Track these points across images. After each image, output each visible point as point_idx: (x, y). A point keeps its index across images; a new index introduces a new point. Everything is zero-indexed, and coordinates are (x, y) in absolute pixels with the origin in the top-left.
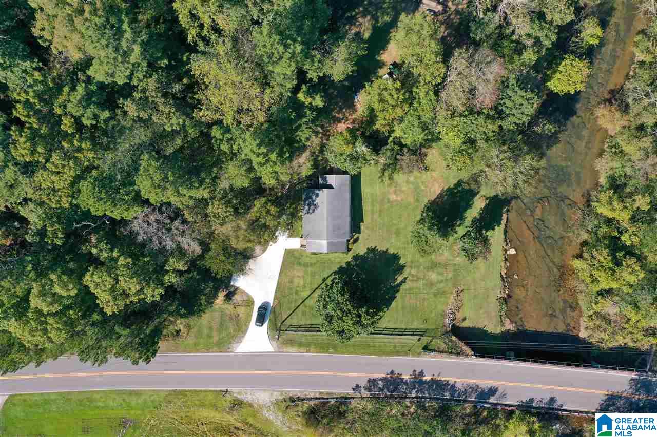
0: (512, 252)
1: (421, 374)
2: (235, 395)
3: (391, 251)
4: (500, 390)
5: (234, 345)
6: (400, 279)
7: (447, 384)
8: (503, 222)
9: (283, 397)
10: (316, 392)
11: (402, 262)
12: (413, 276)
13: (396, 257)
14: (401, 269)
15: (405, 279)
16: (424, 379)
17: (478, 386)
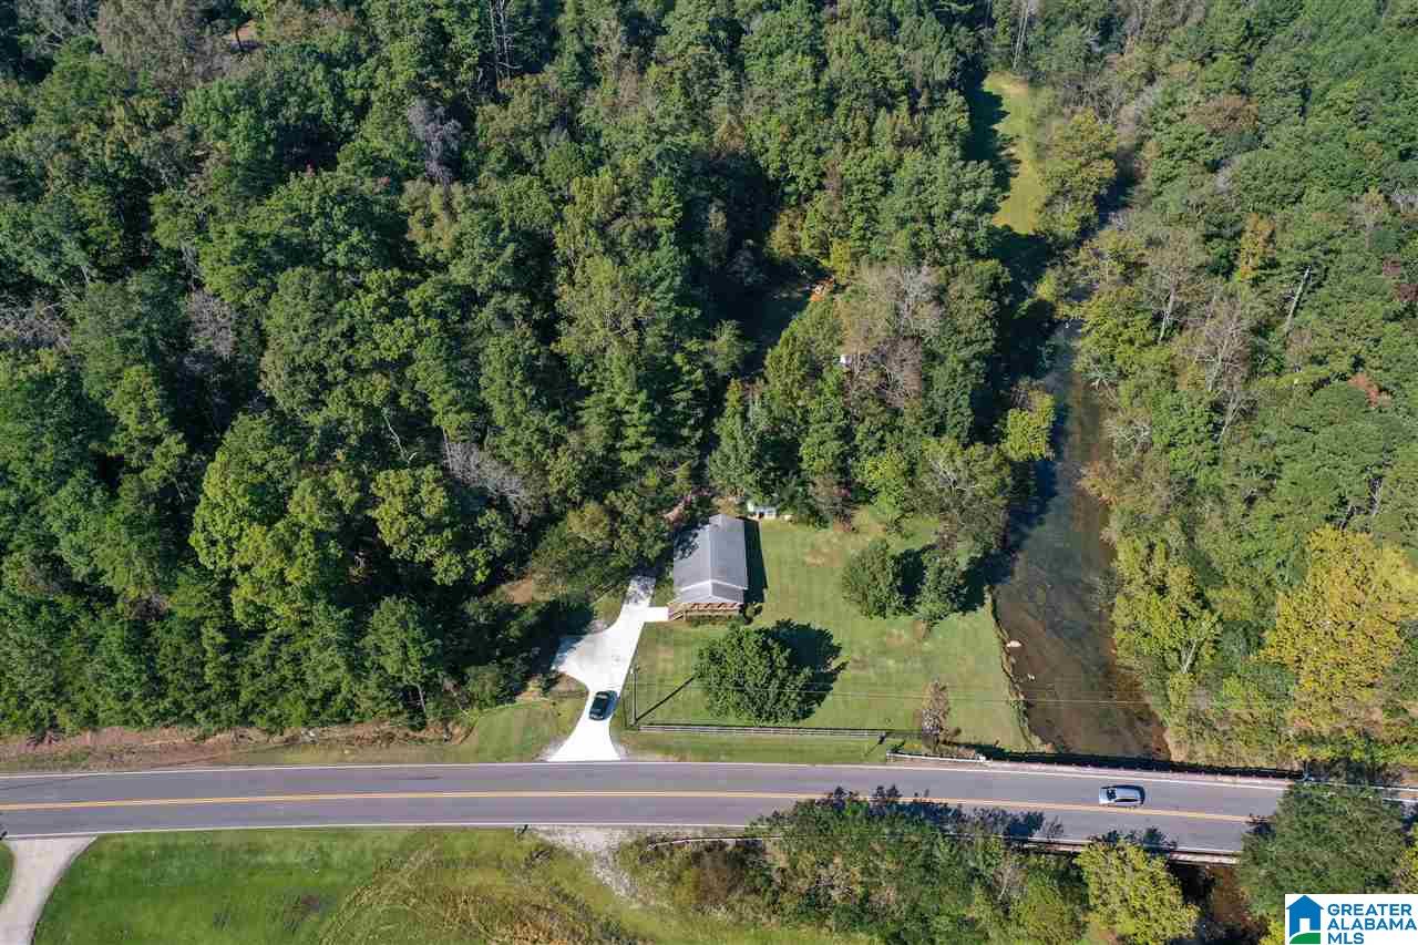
0: (1015, 644)
1: (894, 792)
2: (541, 835)
3: (816, 626)
4: (1048, 819)
5: (549, 751)
6: (834, 664)
7: (946, 809)
8: (988, 601)
9: (635, 838)
10: (697, 828)
11: (835, 642)
12: (856, 661)
13: (823, 636)
14: (836, 651)
15: (844, 664)
16: (900, 801)
17: (1004, 812)
